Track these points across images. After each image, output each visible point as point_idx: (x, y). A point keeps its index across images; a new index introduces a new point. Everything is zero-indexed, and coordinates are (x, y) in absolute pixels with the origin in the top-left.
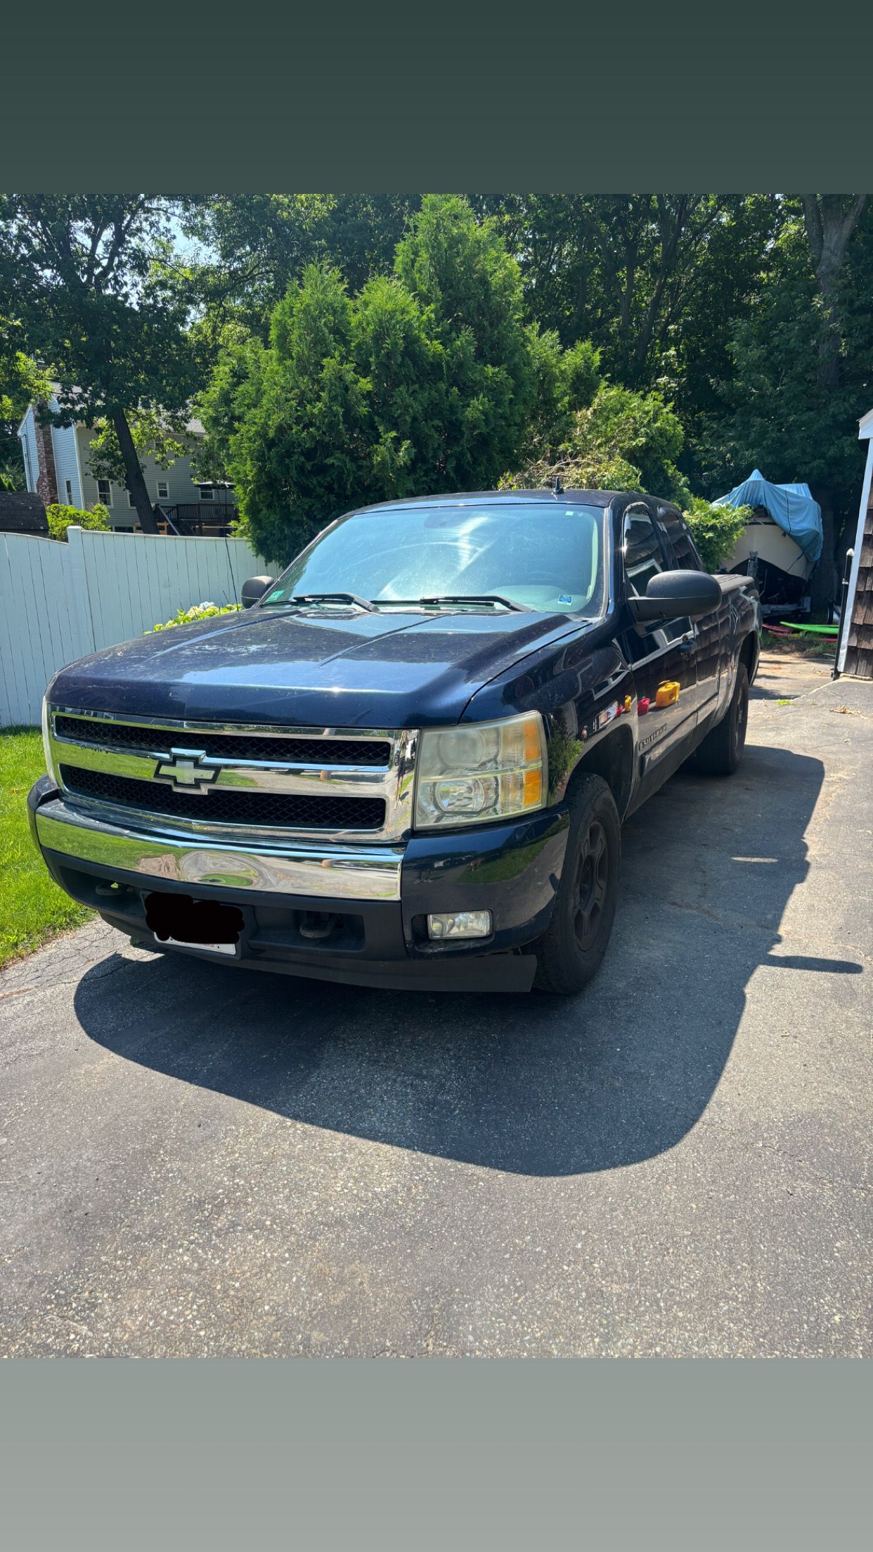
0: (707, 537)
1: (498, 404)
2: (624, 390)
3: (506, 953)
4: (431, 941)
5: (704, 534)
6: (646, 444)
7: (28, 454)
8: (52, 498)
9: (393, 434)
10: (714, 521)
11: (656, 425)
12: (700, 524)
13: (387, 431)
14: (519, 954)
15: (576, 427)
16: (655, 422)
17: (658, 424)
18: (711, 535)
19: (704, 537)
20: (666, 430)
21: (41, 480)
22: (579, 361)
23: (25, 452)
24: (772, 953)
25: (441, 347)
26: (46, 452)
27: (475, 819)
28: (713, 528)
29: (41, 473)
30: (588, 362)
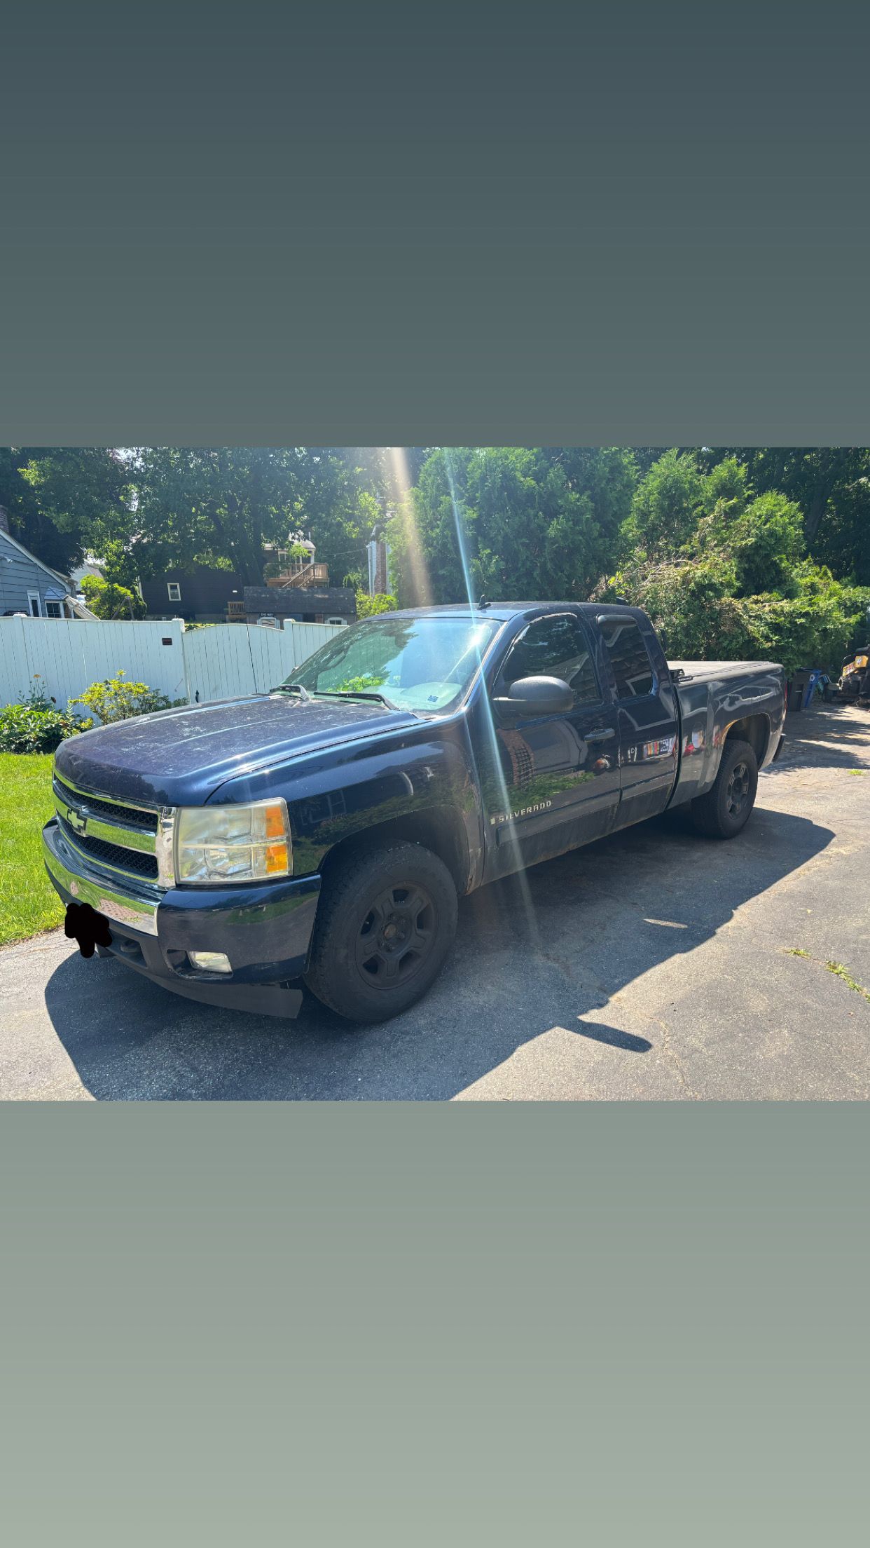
0: (798, 623)
1: (576, 523)
2: (778, 494)
3: (273, 985)
4: (194, 970)
5: (797, 620)
6: (756, 542)
7: (371, 560)
8: (383, 589)
9: (488, 551)
10: (808, 609)
11: (766, 527)
12: (794, 612)
13: (484, 549)
14: (287, 988)
15: (697, 531)
16: (765, 524)
17: (767, 526)
18: (803, 620)
19: (796, 623)
20: (776, 531)
21: (377, 577)
22: (725, 474)
23: (369, 559)
24: (582, 1018)
25: (533, 482)
26: (381, 557)
27: (227, 880)
28: (806, 614)
29: (377, 572)
30: (733, 475)
